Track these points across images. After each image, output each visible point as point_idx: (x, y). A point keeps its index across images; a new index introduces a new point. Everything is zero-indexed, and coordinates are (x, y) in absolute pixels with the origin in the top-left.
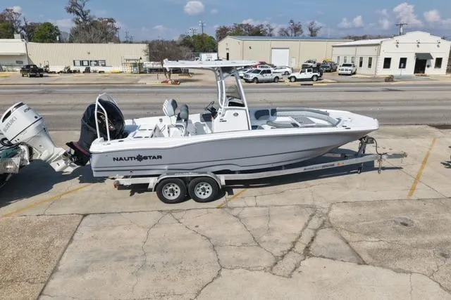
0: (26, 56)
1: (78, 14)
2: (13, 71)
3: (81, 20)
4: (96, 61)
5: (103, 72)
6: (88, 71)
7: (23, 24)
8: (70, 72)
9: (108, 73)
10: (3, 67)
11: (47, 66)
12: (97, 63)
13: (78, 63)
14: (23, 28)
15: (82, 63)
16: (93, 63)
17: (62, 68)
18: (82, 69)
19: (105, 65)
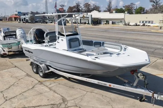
0: (124, 19)
1: (154, 2)
2: (119, 24)
3: (155, 5)
4: (149, 21)
5: (150, 26)
6: (144, 25)
7: (135, 8)
8: (136, 25)
9: (152, 26)
10: (116, 23)
11: (129, 23)
12: (149, 22)
13: (141, 22)
14: (135, 10)
15: (143, 22)
16: (148, 22)
17: (134, 24)
18: (141, 24)
19: (152, 23)
